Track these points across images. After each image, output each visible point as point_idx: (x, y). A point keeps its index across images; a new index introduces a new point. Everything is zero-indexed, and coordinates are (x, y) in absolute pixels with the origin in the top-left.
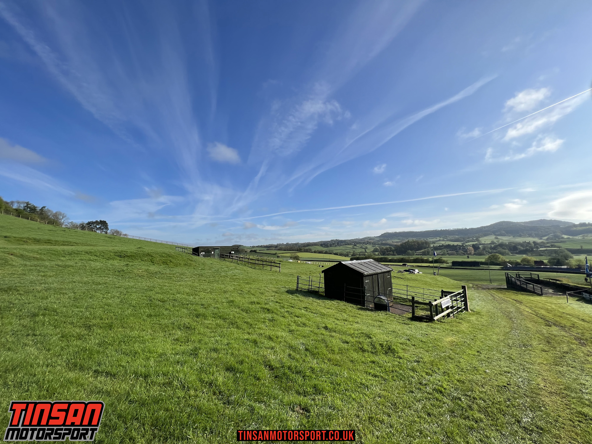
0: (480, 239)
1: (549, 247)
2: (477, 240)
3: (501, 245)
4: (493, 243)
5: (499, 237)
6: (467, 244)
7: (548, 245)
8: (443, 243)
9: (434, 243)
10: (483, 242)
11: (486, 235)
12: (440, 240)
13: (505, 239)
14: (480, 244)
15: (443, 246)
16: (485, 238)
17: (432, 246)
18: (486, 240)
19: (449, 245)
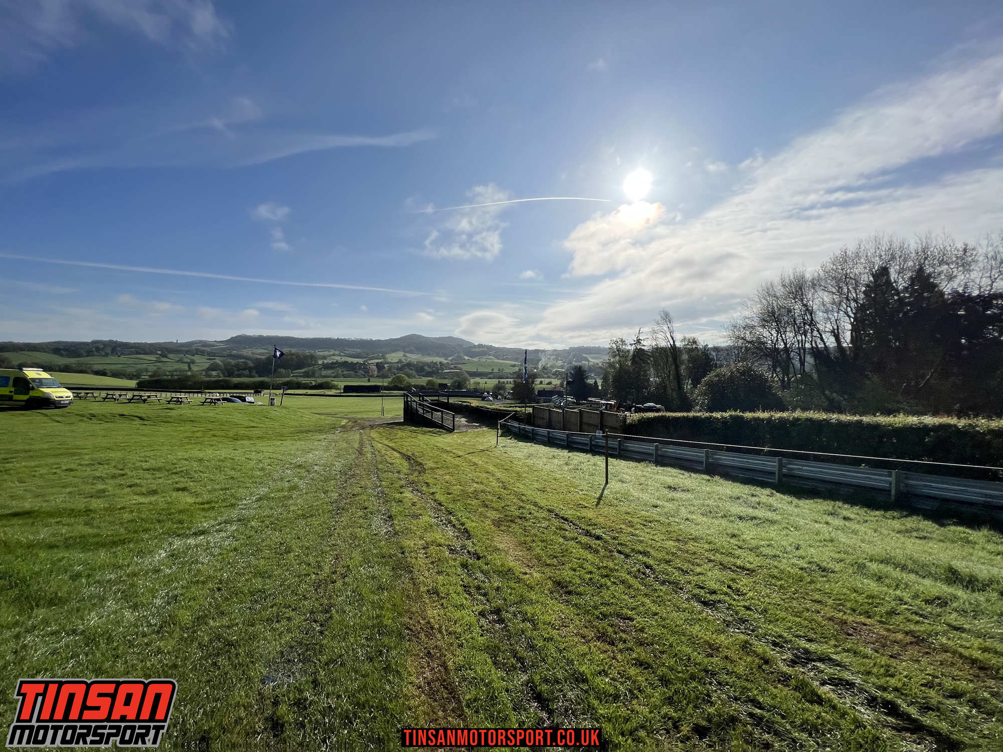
0: (387, 356)
1: (452, 369)
2: (383, 357)
3: (409, 365)
4: (400, 362)
5: (408, 355)
6: (370, 362)
7: (452, 366)
8: (338, 358)
9: (324, 358)
10: (389, 360)
11: (393, 351)
12: (333, 355)
13: (414, 358)
14: (386, 363)
15: (337, 363)
16: (393, 355)
17: (320, 362)
18: (394, 357)
19: (346, 362)
